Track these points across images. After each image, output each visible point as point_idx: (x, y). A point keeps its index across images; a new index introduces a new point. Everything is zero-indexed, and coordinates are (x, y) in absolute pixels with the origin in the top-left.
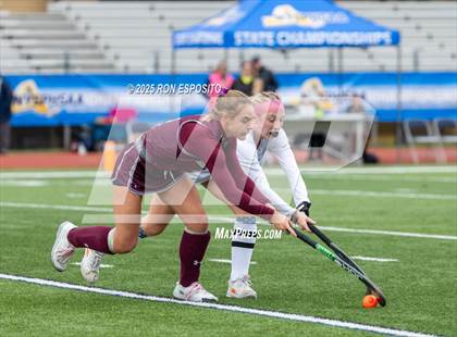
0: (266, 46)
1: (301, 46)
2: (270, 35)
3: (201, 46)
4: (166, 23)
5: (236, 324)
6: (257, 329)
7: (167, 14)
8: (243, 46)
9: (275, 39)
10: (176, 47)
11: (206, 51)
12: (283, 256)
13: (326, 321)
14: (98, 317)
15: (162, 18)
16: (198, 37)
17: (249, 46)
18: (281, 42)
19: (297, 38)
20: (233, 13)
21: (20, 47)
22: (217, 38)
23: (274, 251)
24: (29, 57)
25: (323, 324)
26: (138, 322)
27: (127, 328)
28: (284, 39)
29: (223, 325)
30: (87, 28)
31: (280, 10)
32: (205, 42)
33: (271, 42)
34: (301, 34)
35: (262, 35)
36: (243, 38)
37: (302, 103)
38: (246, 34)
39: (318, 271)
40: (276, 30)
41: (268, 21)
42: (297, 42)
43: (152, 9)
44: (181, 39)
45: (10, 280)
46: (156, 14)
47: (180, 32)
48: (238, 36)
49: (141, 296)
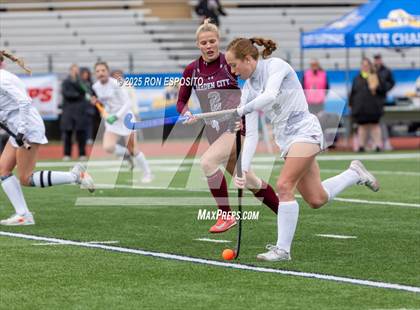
0: (382, 46)
1: (414, 45)
2: (386, 37)
3: (326, 46)
4: (297, 27)
5: (329, 292)
6: (347, 296)
7: (297, 18)
8: (363, 46)
9: (390, 39)
10: (303, 47)
11: (331, 51)
12: (382, 231)
13: (409, 288)
14: (210, 286)
15: (293, 22)
16: (323, 39)
17: (368, 46)
18: (396, 42)
19: (409, 38)
20: (353, 17)
21: (168, 49)
22: (339, 39)
23: (374, 227)
24: (177, 58)
25: (405, 291)
26: (243, 291)
27: (234, 296)
28: (398, 39)
29: (318, 292)
30: (228, 32)
31: (394, 14)
32: (329, 43)
33: (386, 42)
34: (413, 35)
35: (379, 36)
36: (362, 39)
37: (416, 96)
38: (365, 36)
39: (409, 244)
40: (391, 32)
41: (384, 24)
42: (409, 42)
43: (284, 14)
44: (308, 40)
45: (139, 254)
46: (288, 18)
47: (308, 34)
48: (357, 37)
49: (250, 268)
